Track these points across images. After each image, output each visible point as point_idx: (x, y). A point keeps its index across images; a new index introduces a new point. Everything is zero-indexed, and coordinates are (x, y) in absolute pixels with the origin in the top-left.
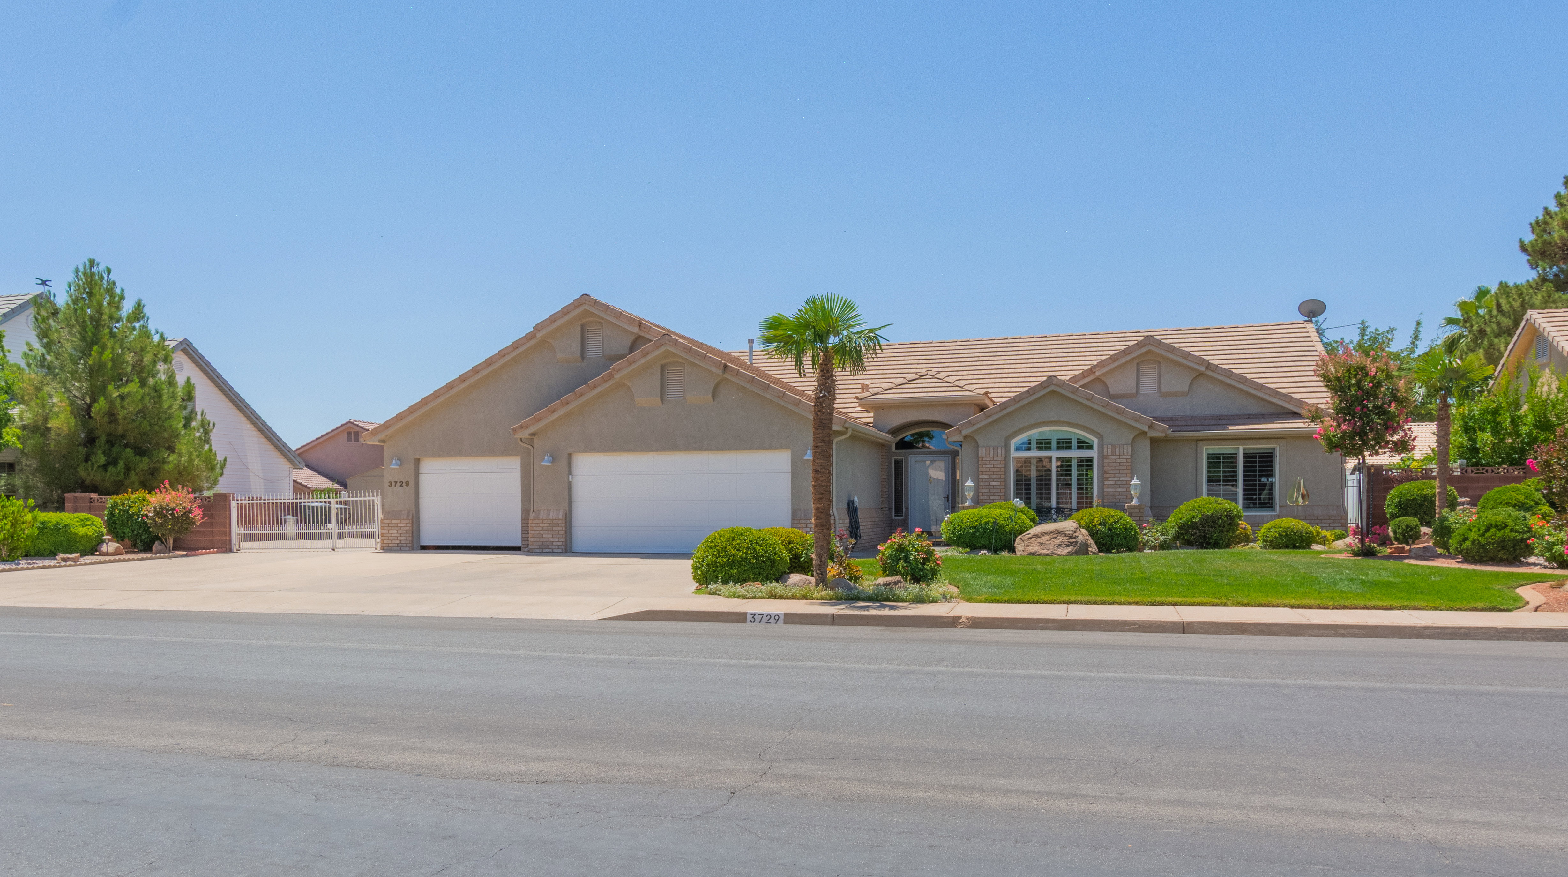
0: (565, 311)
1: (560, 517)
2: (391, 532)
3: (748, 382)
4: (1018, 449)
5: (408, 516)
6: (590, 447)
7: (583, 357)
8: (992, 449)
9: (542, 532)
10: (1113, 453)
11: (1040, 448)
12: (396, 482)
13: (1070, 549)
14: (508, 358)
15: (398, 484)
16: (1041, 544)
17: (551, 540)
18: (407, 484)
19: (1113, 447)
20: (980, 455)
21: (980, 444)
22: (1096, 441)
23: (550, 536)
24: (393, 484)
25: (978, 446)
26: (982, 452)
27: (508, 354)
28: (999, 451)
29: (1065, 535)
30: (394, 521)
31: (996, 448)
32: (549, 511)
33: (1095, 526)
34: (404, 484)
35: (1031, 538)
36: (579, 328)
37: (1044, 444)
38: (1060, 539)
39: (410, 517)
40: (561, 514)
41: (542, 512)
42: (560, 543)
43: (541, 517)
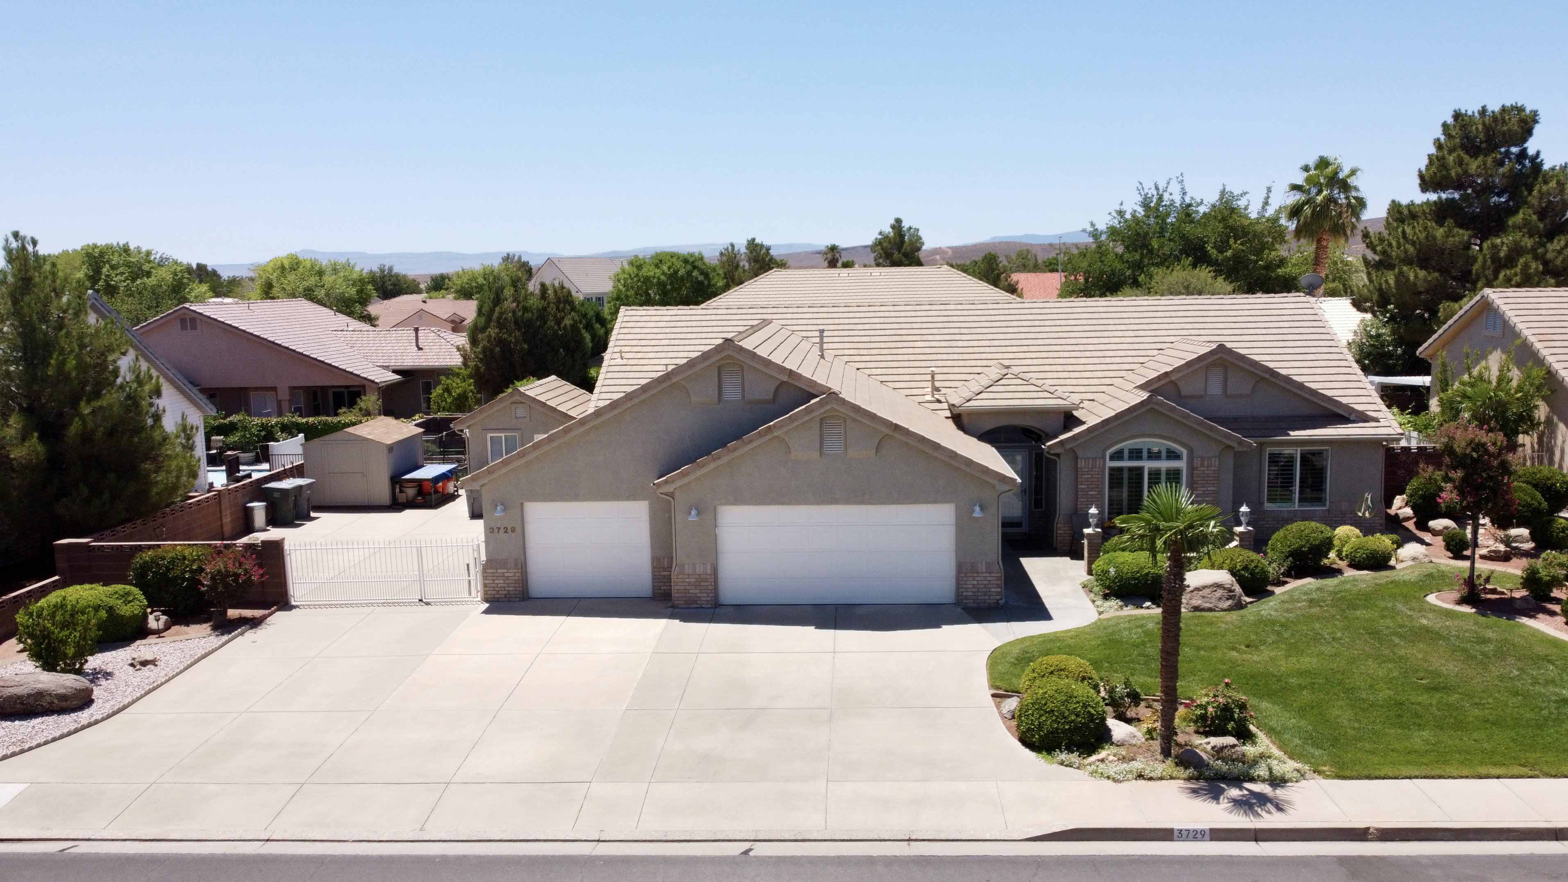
0: (705, 356)
1: (709, 572)
2: (496, 582)
3: (919, 441)
4: (1112, 458)
5: (516, 564)
6: (738, 499)
7: (720, 400)
8: (1091, 461)
9: (688, 588)
10: (1202, 465)
11: (1131, 458)
12: (499, 528)
13: (1230, 602)
14: (636, 401)
15: (502, 530)
16: (1204, 597)
17: (699, 595)
18: (513, 530)
19: (1203, 459)
20: (1079, 466)
21: (1080, 455)
22: (1185, 452)
23: (698, 591)
24: (496, 530)
25: (1077, 458)
26: (1081, 463)
27: (636, 397)
28: (1098, 463)
29: (1225, 589)
30: (499, 571)
31: (1094, 459)
32: (694, 565)
33: (1239, 570)
34: (509, 530)
35: (1192, 591)
36: (716, 371)
37: (1136, 454)
38: (1220, 593)
39: (519, 566)
40: (709, 568)
41: (686, 566)
42: (709, 599)
43: (686, 571)
